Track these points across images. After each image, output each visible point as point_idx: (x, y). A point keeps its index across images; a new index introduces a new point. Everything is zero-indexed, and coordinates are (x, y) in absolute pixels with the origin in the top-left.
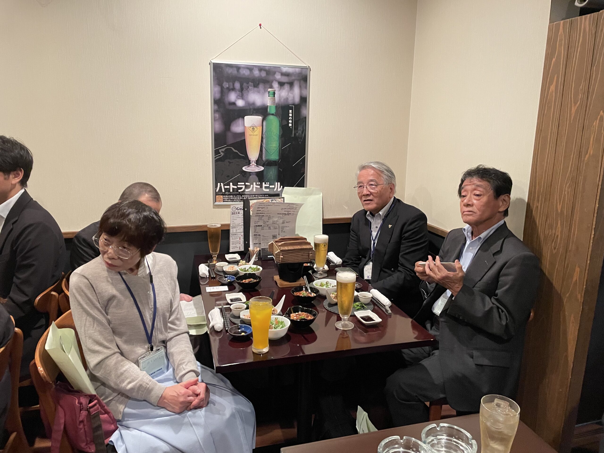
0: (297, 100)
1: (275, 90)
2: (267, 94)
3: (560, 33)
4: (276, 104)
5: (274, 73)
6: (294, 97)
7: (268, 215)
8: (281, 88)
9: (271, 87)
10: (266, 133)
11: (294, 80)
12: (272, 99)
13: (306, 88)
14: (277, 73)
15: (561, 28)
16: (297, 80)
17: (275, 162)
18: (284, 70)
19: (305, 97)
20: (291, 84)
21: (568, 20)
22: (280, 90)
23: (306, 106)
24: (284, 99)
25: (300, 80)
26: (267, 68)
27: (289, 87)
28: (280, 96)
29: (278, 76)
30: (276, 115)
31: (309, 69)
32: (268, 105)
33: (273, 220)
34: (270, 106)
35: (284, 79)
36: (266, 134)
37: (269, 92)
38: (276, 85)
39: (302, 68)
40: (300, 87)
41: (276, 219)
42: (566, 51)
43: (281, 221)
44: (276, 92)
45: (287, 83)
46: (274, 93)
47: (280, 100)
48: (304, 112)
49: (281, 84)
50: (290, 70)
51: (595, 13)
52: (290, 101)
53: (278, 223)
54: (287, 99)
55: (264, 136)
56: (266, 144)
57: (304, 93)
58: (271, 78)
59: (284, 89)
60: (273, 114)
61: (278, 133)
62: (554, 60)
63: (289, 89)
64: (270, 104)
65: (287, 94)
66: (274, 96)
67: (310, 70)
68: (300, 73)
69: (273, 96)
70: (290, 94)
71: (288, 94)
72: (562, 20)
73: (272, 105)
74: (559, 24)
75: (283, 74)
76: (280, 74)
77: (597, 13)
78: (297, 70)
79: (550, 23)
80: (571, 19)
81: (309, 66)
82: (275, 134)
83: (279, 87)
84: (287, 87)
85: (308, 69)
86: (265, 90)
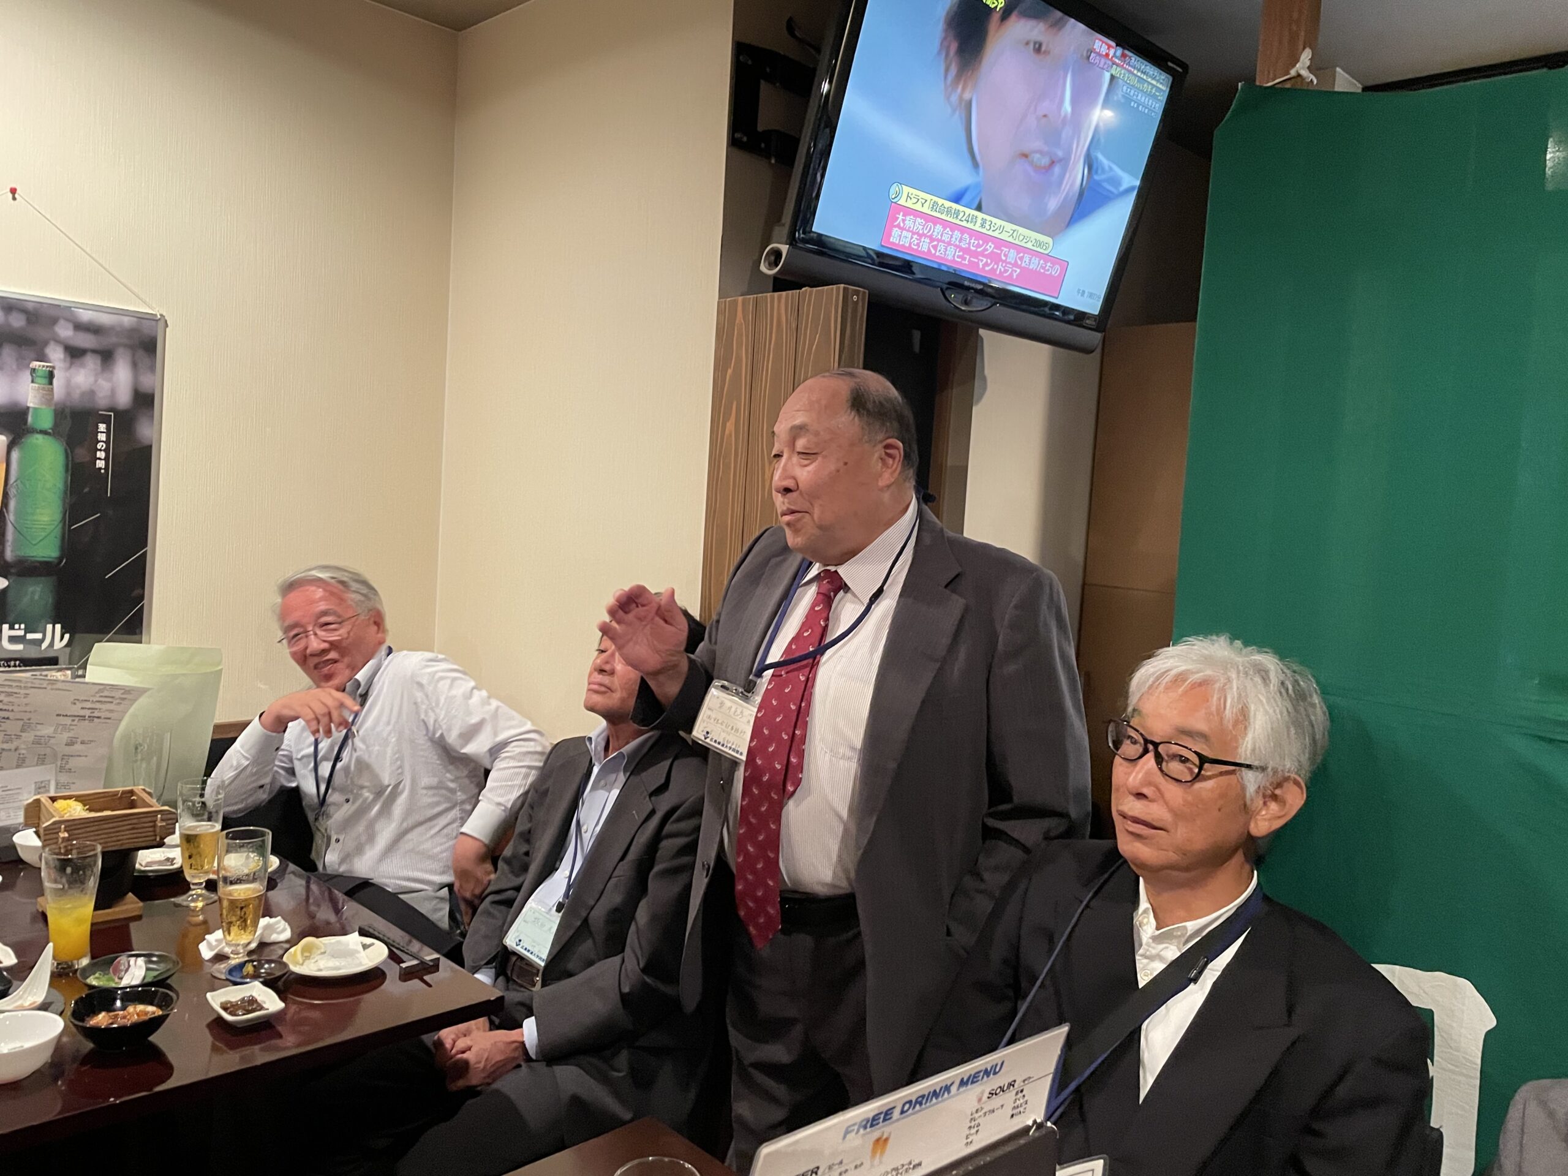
0: (124, 398)
1: (54, 367)
2: (27, 376)
3: (737, 322)
4: (56, 405)
5: (54, 321)
6: (113, 391)
7: (26, 716)
8: (72, 364)
9: (42, 358)
10: (19, 482)
11: (117, 345)
12: (43, 389)
13: (152, 368)
14: (62, 322)
15: (740, 308)
16: (125, 346)
17: (46, 564)
18: (86, 316)
19: (150, 391)
20: (106, 356)
21: (752, 296)
22: (70, 367)
23: (152, 416)
24: (83, 394)
25: (132, 348)
26: (30, 306)
27: (99, 362)
28: (68, 383)
29: (65, 331)
30: (54, 433)
31: (161, 324)
32: (30, 405)
33: (38, 733)
34: (35, 409)
35: (85, 340)
36: (20, 486)
37: (34, 370)
38: (56, 355)
39: (141, 317)
40: (135, 365)
41: (47, 731)
42: (750, 356)
43: (65, 736)
44: (56, 372)
45: (94, 351)
46: (51, 376)
47: (68, 394)
48: (144, 431)
49: (75, 353)
50: (104, 319)
51: (794, 291)
52: (102, 400)
53: (52, 741)
54: (92, 393)
55: (12, 492)
56: (16, 514)
57: (147, 382)
58: (41, 333)
59: (83, 366)
60: (44, 432)
61: (60, 485)
62: (730, 371)
63: (99, 368)
64: (34, 403)
65: (91, 379)
66: (51, 383)
67: (167, 326)
68: (133, 331)
69: (45, 381)
70: (101, 381)
71: (96, 381)
72: (742, 295)
73: (44, 407)
74: (736, 302)
75: (79, 327)
76: (71, 326)
77: (798, 291)
78: (127, 321)
79: (719, 298)
80: (755, 296)
81: (161, 315)
82: (49, 485)
83: (68, 359)
84: (91, 363)
85: (160, 322)
86: (22, 363)
